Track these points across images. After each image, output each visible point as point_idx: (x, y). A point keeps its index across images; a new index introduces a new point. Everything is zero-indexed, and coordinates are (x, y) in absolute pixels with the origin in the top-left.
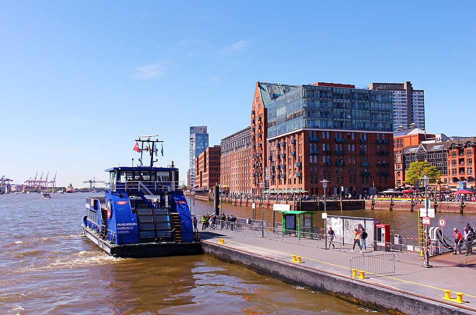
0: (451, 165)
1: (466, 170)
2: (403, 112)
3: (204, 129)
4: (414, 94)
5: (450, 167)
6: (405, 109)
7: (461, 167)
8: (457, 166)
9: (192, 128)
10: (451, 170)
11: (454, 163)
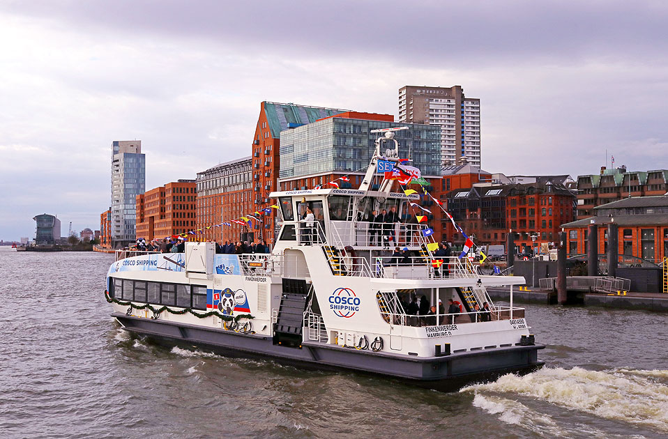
0: (510, 216)
1: (527, 222)
2: (450, 131)
3: (137, 145)
4: (465, 104)
5: (510, 219)
6: (452, 126)
7: (521, 218)
8: (518, 218)
9: (116, 144)
10: (510, 222)
11: (514, 213)
